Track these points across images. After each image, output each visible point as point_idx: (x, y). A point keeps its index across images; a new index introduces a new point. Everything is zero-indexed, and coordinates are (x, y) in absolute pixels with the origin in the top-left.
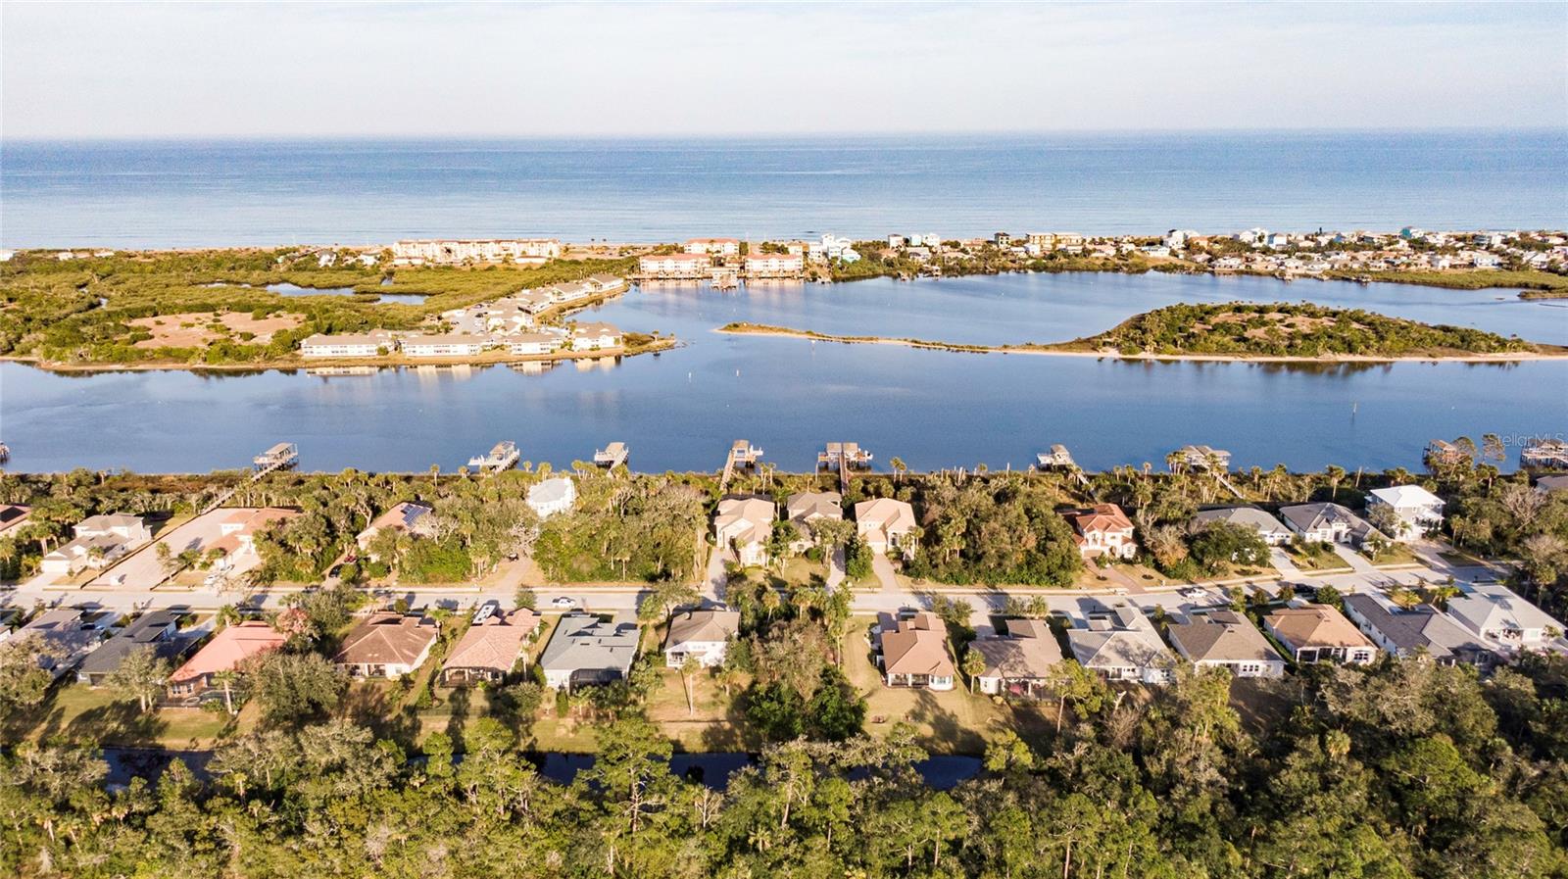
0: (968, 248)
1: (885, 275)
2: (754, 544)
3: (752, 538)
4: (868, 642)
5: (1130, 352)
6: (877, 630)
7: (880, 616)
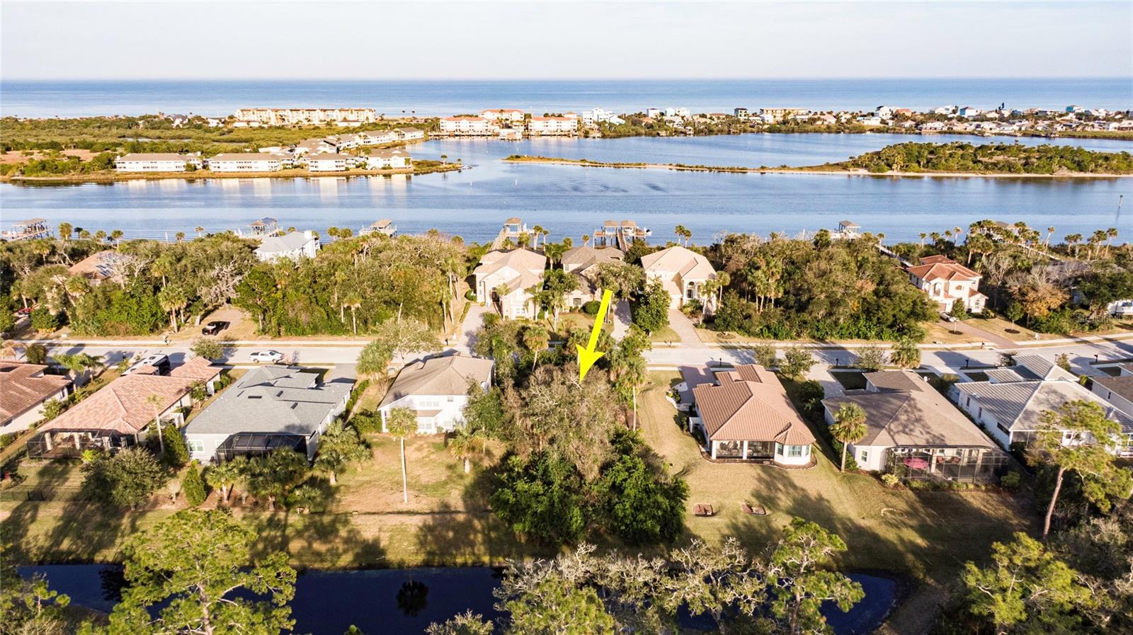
0: (714, 117)
1: (646, 135)
2: (520, 291)
3: (518, 286)
4: (673, 401)
5: (879, 170)
6: (683, 388)
7: (683, 370)
